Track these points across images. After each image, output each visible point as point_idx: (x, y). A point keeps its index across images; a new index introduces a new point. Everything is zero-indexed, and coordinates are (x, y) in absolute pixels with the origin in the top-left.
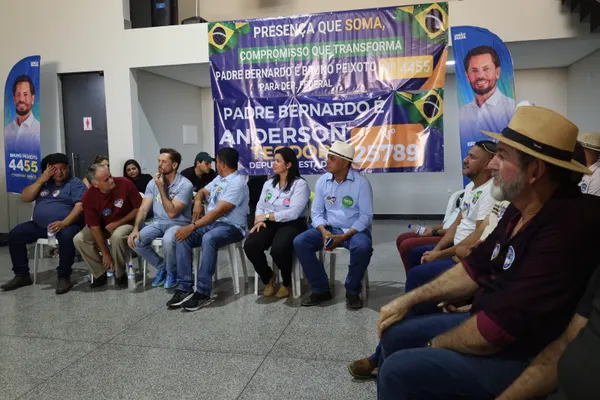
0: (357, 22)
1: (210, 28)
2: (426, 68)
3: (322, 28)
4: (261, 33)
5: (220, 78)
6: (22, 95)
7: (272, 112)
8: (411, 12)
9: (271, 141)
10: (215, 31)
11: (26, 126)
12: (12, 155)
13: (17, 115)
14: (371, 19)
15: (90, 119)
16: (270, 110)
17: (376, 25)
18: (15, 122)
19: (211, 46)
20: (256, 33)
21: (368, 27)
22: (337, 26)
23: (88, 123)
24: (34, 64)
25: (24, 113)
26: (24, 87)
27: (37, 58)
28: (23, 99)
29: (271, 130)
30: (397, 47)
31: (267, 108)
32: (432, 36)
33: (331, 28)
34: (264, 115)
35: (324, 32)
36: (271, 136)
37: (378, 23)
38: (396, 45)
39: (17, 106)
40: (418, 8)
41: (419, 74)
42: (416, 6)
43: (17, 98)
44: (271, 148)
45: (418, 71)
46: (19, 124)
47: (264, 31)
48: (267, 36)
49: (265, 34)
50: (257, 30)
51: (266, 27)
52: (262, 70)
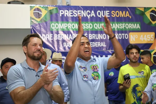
0: (117, 13)
1: (31, 8)
2: (152, 38)
3: (99, 15)
4: (64, 14)
8: (143, 11)
10: (35, 10)
14: (124, 12)
17: (127, 15)
19: (31, 18)
20: (61, 14)
21: (123, 16)
22: (107, 14)
30: (138, 27)
32: (154, 23)
33: (104, 15)
35: (100, 16)
37: (128, 15)
38: (137, 26)
40: (146, 9)
41: (149, 41)
42: (145, 8)
45: (148, 40)
47: (66, 12)
48: (68, 16)
49: (66, 15)
50: (62, 12)
51: (67, 11)
52: (65, 35)
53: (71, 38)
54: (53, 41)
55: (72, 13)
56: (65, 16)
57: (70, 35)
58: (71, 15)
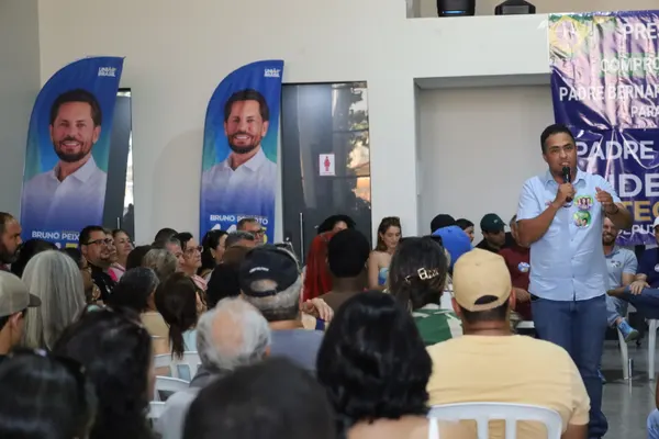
4: (633, 33)
5: (566, 98)
6: (244, 121)
7: (651, 150)
9: (649, 193)
11: (249, 170)
12: (213, 218)
13: (231, 153)
15: (331, 157)
16: (647, 146)
18: (226, 165)
20: (625, 33)
23: (327, 163)
24: (270, 73)
25: (245, 150)
26: (251, 109)
27: (278, 65)
28: (244, 126)
29: (648, 177)
31: (642, 144)
34: (638, 153)
36: (649, 185)
39: (232, 137)
43: (231, 124)
44: (647, 203)
46: (233, 167)
47: (639, 29)
48: (644, 37)
49: (639, 35)
50: (628, 29)
51: (643, 26)
52: (636, 86)
53: (651, 94)
54: (604, 102)
55: (654, 30)
56: (637, 37)
57: (649, 87)
58: (652, 34)
